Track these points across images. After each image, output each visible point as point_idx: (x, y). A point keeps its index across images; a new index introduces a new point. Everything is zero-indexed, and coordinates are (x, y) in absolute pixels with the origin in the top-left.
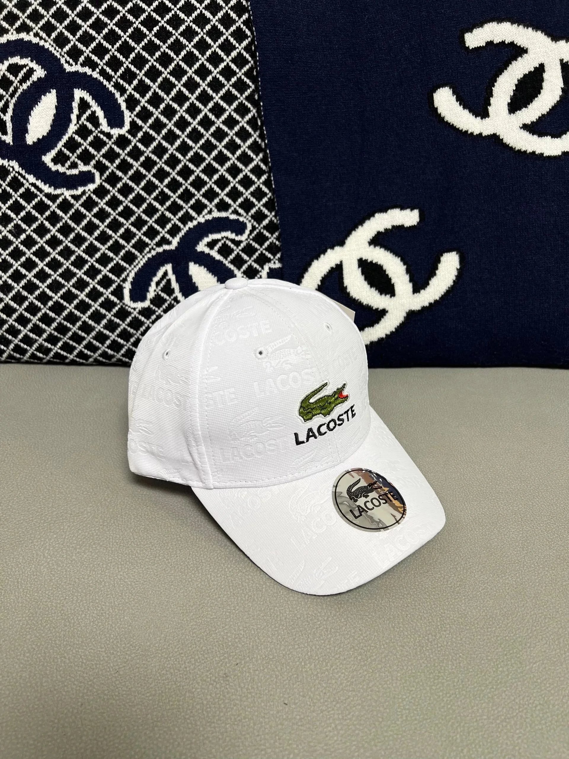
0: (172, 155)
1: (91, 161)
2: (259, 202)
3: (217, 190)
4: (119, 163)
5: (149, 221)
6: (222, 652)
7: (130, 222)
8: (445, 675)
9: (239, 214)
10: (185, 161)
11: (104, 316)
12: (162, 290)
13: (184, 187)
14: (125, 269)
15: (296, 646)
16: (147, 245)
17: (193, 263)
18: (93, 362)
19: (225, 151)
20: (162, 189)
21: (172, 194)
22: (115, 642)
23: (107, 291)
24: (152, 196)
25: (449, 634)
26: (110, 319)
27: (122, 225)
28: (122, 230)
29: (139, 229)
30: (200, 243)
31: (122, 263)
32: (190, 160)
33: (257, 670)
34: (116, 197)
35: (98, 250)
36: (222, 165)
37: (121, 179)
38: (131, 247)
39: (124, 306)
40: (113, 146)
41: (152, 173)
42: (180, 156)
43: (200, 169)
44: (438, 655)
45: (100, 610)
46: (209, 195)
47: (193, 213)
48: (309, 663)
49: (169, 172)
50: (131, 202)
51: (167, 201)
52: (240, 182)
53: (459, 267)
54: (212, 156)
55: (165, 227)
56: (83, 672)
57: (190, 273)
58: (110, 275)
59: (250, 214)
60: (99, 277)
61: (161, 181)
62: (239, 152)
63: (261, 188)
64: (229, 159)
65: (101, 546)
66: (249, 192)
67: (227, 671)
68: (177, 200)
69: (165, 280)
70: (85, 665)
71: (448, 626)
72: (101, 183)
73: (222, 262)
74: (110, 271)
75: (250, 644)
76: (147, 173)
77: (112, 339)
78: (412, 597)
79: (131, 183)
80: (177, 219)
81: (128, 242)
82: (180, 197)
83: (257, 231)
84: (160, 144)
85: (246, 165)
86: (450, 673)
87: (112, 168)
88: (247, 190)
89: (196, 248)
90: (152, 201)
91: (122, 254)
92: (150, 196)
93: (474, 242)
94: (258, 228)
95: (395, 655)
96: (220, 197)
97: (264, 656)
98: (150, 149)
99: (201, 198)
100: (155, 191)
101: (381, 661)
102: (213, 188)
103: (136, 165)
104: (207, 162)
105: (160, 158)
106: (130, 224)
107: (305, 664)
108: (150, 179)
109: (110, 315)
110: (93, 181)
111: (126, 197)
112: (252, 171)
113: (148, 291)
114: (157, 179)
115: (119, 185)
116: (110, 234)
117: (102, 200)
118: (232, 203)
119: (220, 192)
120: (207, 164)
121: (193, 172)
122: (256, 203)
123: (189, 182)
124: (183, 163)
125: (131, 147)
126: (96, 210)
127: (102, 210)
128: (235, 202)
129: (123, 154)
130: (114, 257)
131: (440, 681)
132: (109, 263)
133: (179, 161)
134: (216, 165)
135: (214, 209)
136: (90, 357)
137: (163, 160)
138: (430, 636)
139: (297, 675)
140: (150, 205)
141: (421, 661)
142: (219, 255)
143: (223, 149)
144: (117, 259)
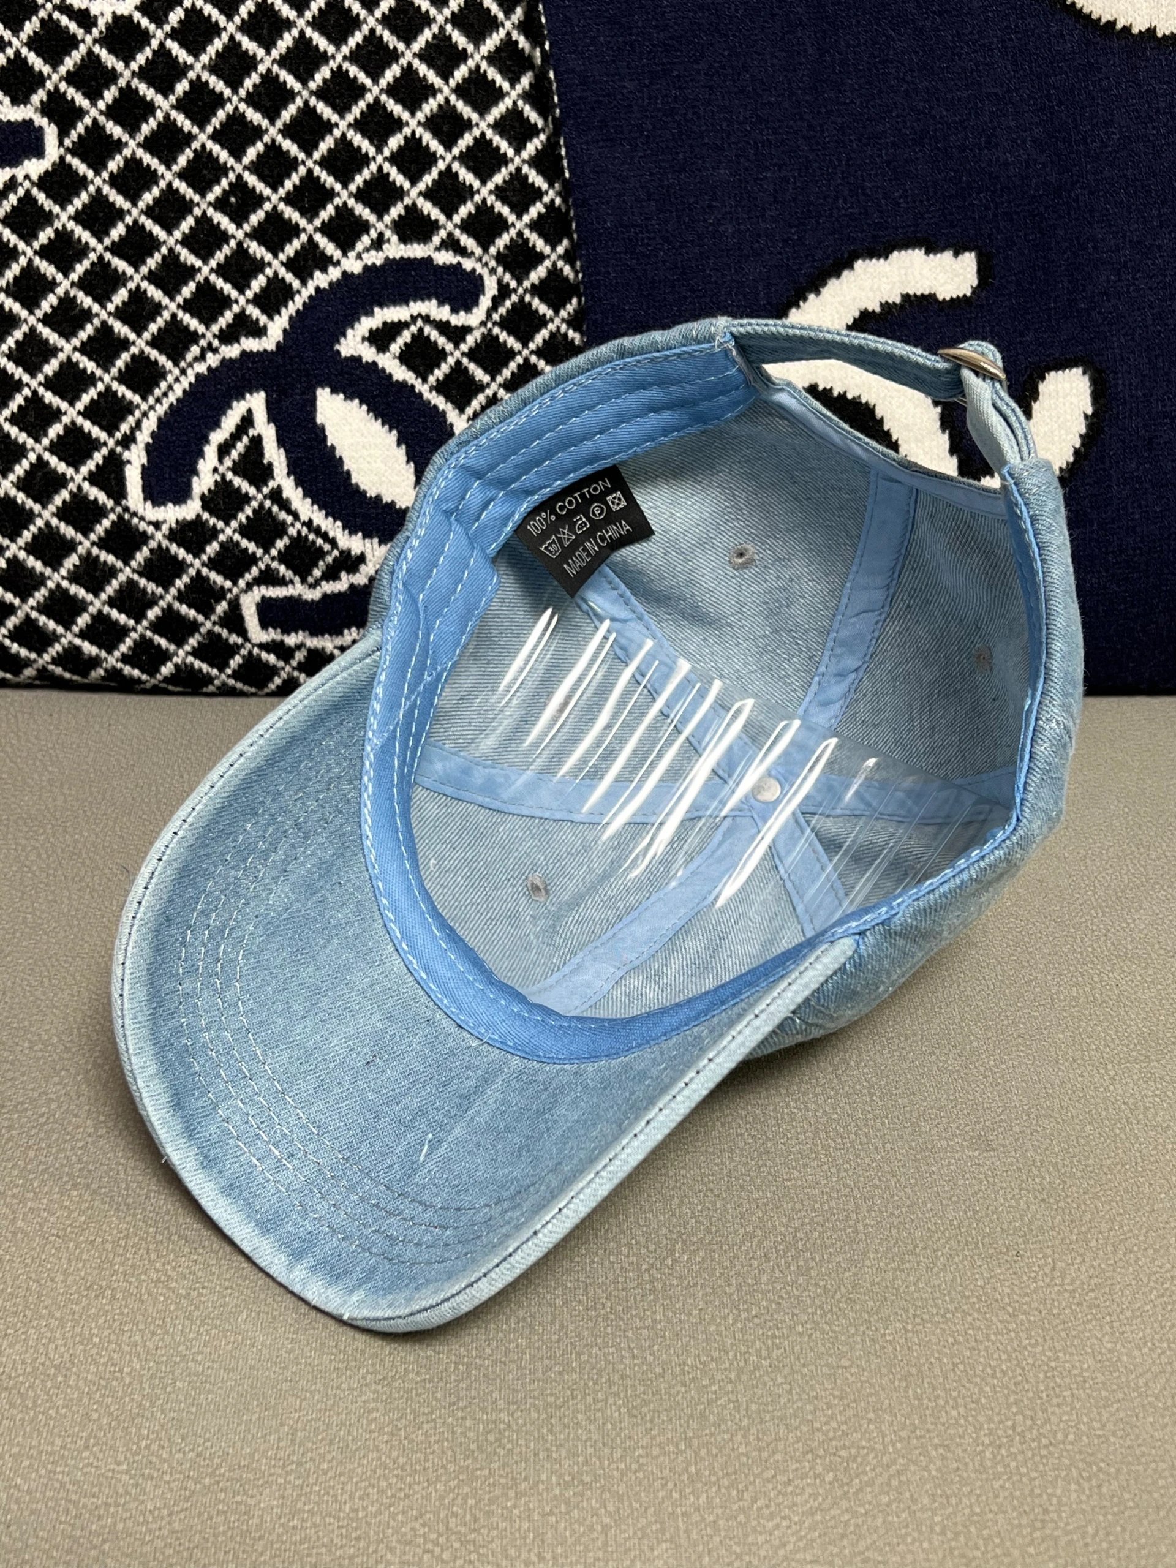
0: (269, 79)
1: (35, 92)
2: (519, 217)
3: (399, 179)
4: (115, 100)
5: (199, 270)
6: (451, 1468)
7: (144, 270)
8: (1060, 1517)
9: (462, 251)
10: (305, 94)
11: (70, 547)
12: (236, 469)
13: (302, 170)
14: (129, 408)
15: (656, 1451)
16: (194, 337)
17: (328, 390)
18: (36, 678)
19: (423, 69)
20: (239, 177)
21: (267, 192)
22: (155, 1447)
23: (77, 471)
24: (211, 197)
25: (1069, 1414)
26: (89, 553)
27: (120, 280)
28: (121, 296)
29: (171, 294)
30: (350, 332)
31: (122, 390)
32: (321, 94)
33: (551, 1513)
34: (107, 197)
35: (54, 351)
36: (413, 108)
37: (119, 145)
38: (148, 343)
39: (127, 516)
40: (97, 49)
41: (210, 129)
42: (291, 81)
43: (350, 118)
44: (1041, 1467)
45: (106, 1364)
46: (376, 194)
47: (329, 248)
48: (692, 1493)
49: (259, 126)
50: (149, 212)
51: (254, 211)
52: (463, 158)
53: (1090, 411)
54: (383, 83)
55: (249, 287)
56: (73, 1526)
57: (320, 419)
58: (87, 425)
59: (493, 250)
60: (55, 430)
61: (237, 155)
62: (461, 73)
63: (526, 177)
64: (433, 91)
65: (95, 1192)
66: (490, 185)
67: (468, 1517)
68: (282, 206)
69: (245, 440)
70: (76, 1507)
71: (1067, 1393)
72: (62, 158)
73: (413, 387)
74: (86, 414)
75: (527, 1447)
76: (195, 130)
77: (92, 610)
78: (969, 1319)
79: (147, 159)
80: (282, 263)
81: (139, 331)
82: (288, 200)
83: (514, 298)
84: (233, 45)
85: (483, 111)
86: (1073, 1513)
87: (94, 112)
88: (484, 182)
89: (337, 347)
90: (210, 212)
91: (120, 363)
92: (203, 196)
93: (1133, 340)
94: (515, 291)
95: (926, 1469)
96: (407, 201)
97: (567, 1478)
98: (204, 59)
99: (351, 202)
100: (218, 182)
101: (889, 1484)
102: (388, 174)
103: (163, 104)
104: (370, 98)
105: (235, 86)
106: (144, 278)
107: (683, 1496)
108: (203, 146)
109: (87, 544)
110: (39, 152)
111: (134, 200)
112: (498, 126)
113: (196, 472)
114: (223, 146)
115: (113, 165)
116: (86, 306)
117: (63, 208)
118: (442, 218)
119: (407, 185)
120: (368, 105)
121: (329, 127)
122: (512, 218)
123: (317, 155)
124: (299, 102)
125: (148, 52)
126: (45, 236)
127: (63, 236)
128: (449, 217)
129: (126, 73)
130: (99, 372)
131: (1048, 1532)
132: (85, 391)
133: (289, 96)
134: (397, 109)
135: (388, 234)
136: (28, 663)
137: (243, 93)
138: (1019, 1418)
139: (662, 1523)
140: (204, 221)
141: (996, 1485)
142: (404, 368)
143: (416, 63)
144: (107, 379)
